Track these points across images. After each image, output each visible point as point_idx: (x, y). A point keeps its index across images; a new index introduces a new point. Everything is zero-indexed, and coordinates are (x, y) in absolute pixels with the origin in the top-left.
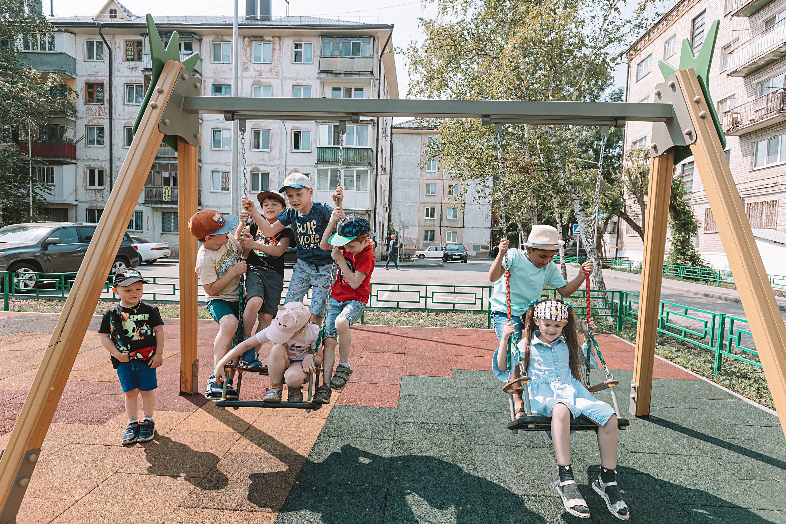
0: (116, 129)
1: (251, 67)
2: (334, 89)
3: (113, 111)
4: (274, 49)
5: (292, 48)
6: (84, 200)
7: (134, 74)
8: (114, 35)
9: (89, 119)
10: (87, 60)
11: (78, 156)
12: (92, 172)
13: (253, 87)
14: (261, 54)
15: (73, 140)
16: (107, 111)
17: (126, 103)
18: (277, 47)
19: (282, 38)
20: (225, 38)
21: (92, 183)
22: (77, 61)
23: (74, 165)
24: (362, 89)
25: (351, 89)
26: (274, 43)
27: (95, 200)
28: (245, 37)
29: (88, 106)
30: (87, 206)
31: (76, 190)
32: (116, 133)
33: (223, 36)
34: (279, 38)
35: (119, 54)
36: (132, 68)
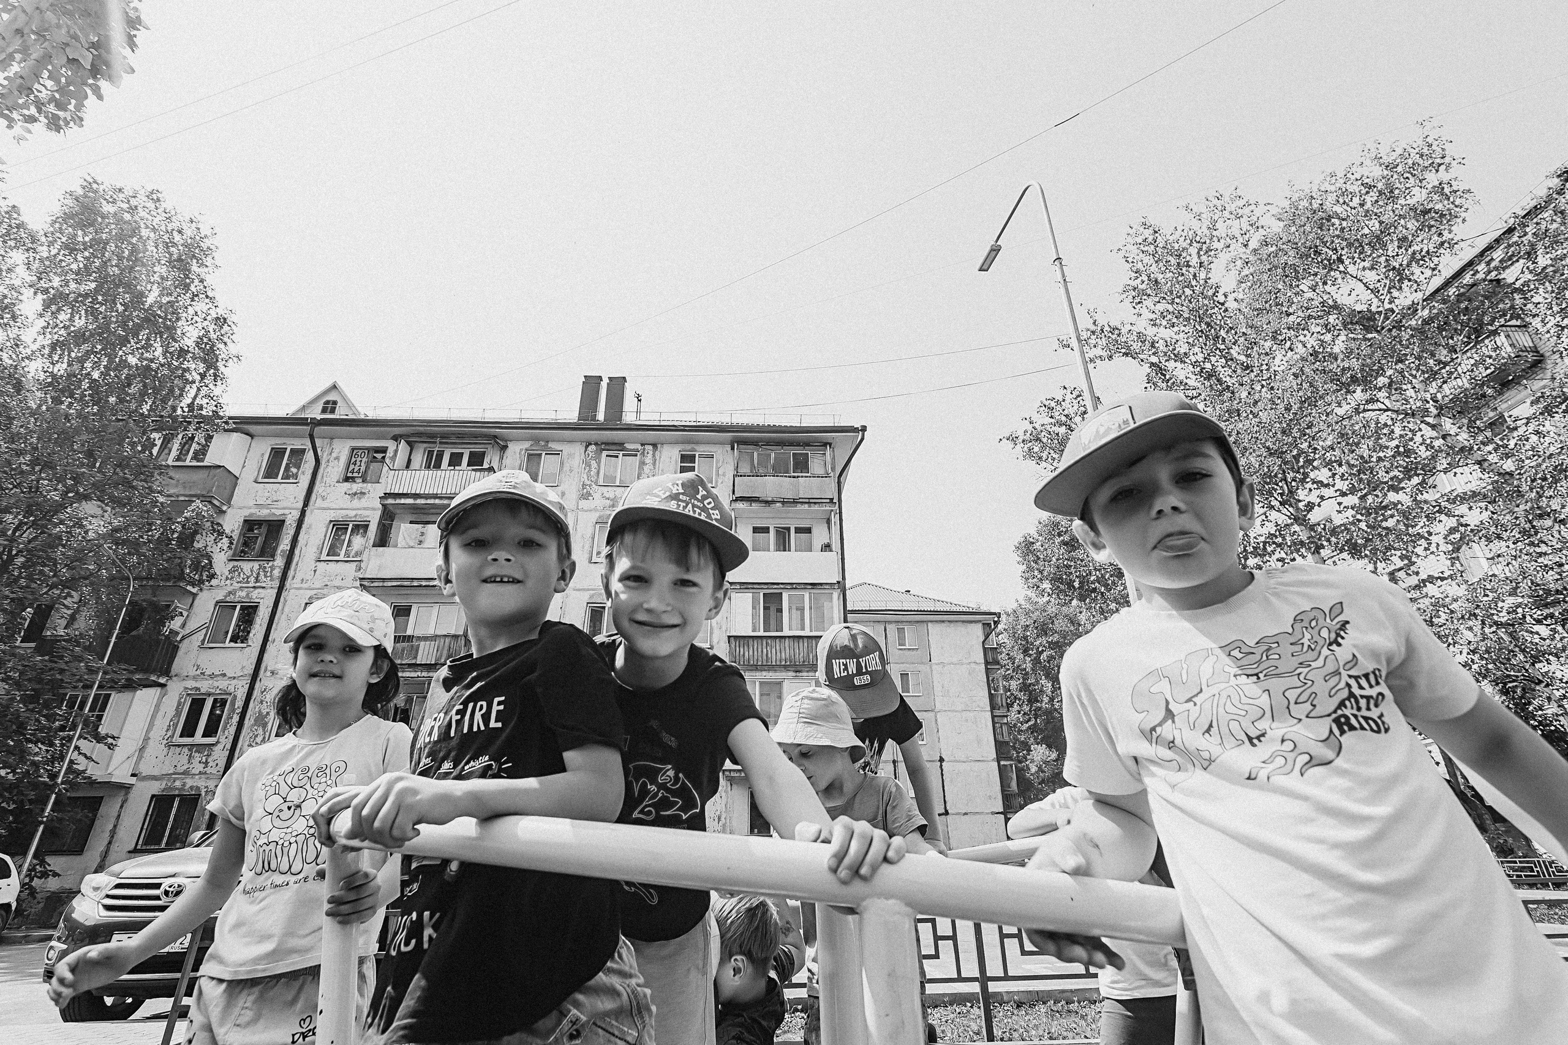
0: (286, 609)
1: (597, 492)
2: (756, 530)
3: (291, 573)
4: (642, 463)
5: (676, 461)
6: (156, 773)
7: (356, 503)
8: (332, 439)
9: (230, 589)
10: (260, 480)
11: (176, 667)
12: (197, 705)
13: (598, 526)
14: (616, 471)
15: (177, 633)
16: (277, 573)
17: (324, 557)
18: (648, 459)
19: (659, 446)
20: (553, 445)
21: (189, 730)
22: (239, 482)
23: (159, 689)
24: (808, 530)
25: (788, 529)
26: (643, 454)
27: (186, 773)
28: (591, 444)
29: (236, 563)
30: (156, 788)
31: (142, 749)
32: (284, 617)
33: (548, 442)
34: (655, 446)
35: (333, 470)
36: (355, 494)
